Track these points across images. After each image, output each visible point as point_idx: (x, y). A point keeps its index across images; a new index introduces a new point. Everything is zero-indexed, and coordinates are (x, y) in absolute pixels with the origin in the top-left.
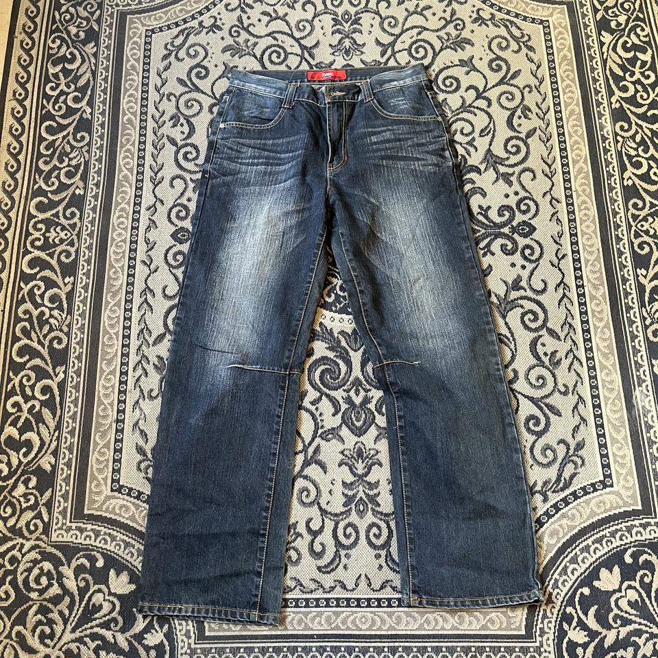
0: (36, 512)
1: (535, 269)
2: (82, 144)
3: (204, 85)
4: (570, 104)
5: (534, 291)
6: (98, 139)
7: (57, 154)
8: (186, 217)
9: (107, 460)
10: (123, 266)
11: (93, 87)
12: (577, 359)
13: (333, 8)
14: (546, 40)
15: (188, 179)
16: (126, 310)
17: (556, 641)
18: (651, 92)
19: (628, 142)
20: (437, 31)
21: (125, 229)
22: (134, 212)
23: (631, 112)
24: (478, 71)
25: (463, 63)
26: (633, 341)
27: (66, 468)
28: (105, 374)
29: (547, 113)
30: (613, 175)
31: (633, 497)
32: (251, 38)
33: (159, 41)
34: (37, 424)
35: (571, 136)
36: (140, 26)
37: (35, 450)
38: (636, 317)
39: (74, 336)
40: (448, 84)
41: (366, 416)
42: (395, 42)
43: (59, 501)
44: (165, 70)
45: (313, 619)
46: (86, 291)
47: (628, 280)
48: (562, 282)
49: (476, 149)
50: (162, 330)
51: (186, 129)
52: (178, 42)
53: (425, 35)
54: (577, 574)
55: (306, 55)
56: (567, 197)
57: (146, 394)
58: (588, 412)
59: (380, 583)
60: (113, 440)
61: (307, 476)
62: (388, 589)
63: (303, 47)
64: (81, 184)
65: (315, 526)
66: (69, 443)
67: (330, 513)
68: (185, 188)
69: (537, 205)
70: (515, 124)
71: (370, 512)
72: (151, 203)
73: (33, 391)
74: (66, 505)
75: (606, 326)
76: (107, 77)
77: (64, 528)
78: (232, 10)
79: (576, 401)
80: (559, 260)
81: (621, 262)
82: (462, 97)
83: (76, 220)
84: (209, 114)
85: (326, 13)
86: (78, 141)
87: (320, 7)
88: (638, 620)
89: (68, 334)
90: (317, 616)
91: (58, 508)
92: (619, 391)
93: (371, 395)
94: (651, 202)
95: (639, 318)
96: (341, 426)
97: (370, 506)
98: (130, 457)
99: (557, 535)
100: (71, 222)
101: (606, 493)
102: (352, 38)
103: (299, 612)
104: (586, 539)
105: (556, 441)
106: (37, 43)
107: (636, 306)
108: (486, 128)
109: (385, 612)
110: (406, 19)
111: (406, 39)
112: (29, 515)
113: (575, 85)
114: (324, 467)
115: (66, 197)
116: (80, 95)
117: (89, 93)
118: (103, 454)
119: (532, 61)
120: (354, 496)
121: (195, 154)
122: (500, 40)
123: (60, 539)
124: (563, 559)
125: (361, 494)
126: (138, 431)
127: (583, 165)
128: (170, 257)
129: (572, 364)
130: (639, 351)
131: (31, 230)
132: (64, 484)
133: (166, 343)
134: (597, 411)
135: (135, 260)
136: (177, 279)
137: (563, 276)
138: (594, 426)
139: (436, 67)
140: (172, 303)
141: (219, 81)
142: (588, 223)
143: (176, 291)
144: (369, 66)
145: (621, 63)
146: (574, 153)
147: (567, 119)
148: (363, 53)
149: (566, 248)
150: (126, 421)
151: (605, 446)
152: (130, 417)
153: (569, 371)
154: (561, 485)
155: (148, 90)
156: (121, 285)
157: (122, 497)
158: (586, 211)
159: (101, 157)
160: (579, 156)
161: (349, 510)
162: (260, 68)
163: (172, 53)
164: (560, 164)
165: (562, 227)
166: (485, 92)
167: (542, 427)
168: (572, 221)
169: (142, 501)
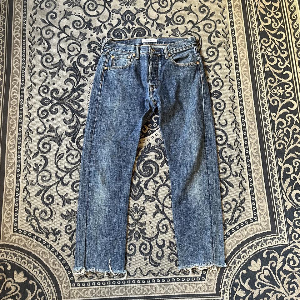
1: (221, 114)
3: (55, 22)
4: (239, 29)
5: (221, 125)
8: (47, 92)
9: (11, 217)
10: (16, 118)
12: (242, 159)
15: (48, 72)
16: (18, 141)
17: (230, 296)
18: (279, 22)
19: (267, 49)
21: (17, 99)
22: (21, 90)
23: (269, 33)
24: (194, 13)
25: (186, 9)
26: (269, 149)
28: (9, 173)
29: (228, 34)
30: (260, 66)
31: (267, 225)
35: (239, 46)
38: (270, 137)
40: (179, 20)
41: (139, 190)
44: (35, 14)
45: (114, 290)
47: (267, 119)
48: (235, 120)
50: (37, 150)
51: (46, 46)
54: (240, 264)
55: (107, 5)
56: (237, 77)
57: (30, 183)
58: (247, 185)
59: (147, 272)
60: (14, 206)
62: (151, 274)
63: (105, 1)
68: (47, 77)
69: (222, 82)
70: (212, 42)
71: (141, 238)
72: (30, 85)
75: (256, 142)
76: (4, 19)
79: (241, 179)
80: (234, 110)
81: (264, 110)
82: (185, 27)
84: (57, 38)
88: (269, 284)
90: (116, 289)
92: (261, 174)
93: (141, 179)
94: (278, 79)
95: (272, 137)
97: (141, 235)
98: (22, 215)
99: (231, 245)
101: (254, 224)
103: (108, 288)
104: (245, 247)
105: (231, 200)
107: (270, 131)
109: (149, 286)
113: (242, 19)
118: (9, 214)
119: (221, 7)
120: (134, 230)
121: (51, 59)
124: (234, 256)
125: (137, 229)
126: (26, 202)
127: (245, 61)
128: (40, 113)
129: (239, 161)
130: (272, 154)
133: (39, 157)
134: (251, 184)
135: (22, 115)
136: (44, 124)
137: (236, 118)
138: (249, 192)
139: (173, 11)
140: (42, 136)
141: (62, 20)
142: (247, 91)
143: (44, 130)
144: (138, 11)
145: (264, 8)
146: (241, 55)
147: (238, 37)
148: (135, 4)
149: (237, 104)
150: (20, 197)
151: (255, 201)
152: (22, 195)
153: (238, 165)
154: (233, 221)
155: (26, 26)
156: (16, 128)
157: (19, 235)
158: (246, 85)
159: (3, 62)
160: (243, 56)
161: (131, 237)
162: (83, 13)
163: (38, 5)
164: (234, 61)
165: (235, 93)
166: (197, 24)
167: (225, 192)
168: (239, 90)
169: (29, 236)
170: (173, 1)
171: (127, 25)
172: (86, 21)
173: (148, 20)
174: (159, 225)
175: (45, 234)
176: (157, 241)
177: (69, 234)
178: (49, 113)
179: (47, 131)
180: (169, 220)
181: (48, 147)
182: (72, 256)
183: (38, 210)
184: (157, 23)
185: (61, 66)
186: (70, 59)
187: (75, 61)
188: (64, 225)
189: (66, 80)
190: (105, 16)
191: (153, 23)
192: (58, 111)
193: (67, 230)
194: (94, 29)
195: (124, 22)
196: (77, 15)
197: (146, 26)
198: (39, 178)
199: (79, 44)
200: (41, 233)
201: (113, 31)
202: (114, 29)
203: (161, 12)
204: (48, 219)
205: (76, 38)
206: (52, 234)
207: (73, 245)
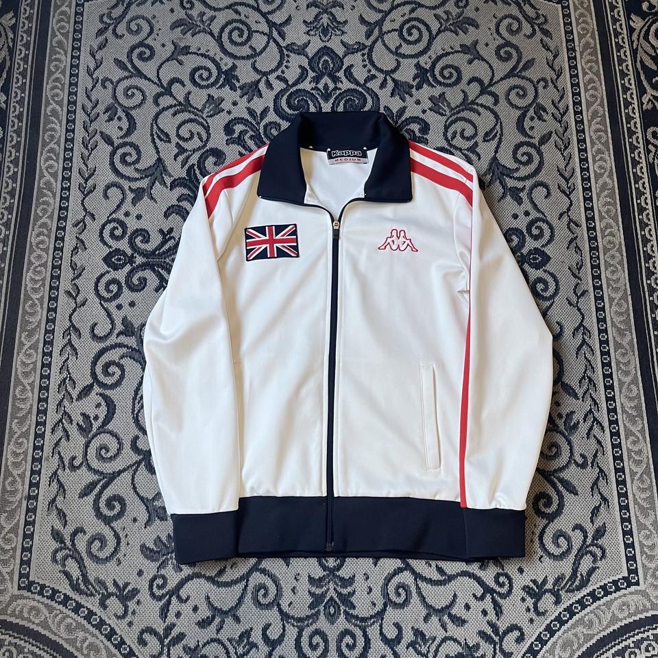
1: (548, 308)
3: (149, 68)
4: (593, 103)
6: (14, 135)
8: (122, 237)
9: (14, 549)
10: (42, 297)
11: (10, 68)
12: (598, 422)
14: (565, 24)
15: (126, 188)
16: (44, 354)
20: (434, 8)
21: (46, 250)
22: (58, 228)
24: (483, 60)
25: (465, 49)
28: (16, 435)
29: (565, 113)
30: (644, 194)
32: (207, 11)
33: (93, 12)
35: (593, 144)
40: (446, 73)
42: (383, 20)
44: (100, 48)
48: (581, 325)
49: (479, 156)
50: (89, 381)
51: (125, 124)
52: (117, 12)
53: (420, 13)
55: (275, 34)
56: (587, 219)
57: (66, 463)
58: (612, 491)
60: (22, 522)
61: (265, 569)
63: (271, 24)
65: (274, 634)
67: (293, 617)
68: (123, 200)
69: (551, 228)
70: (527, 130)
71: (342, 616)
72: (80, 217)
75: (634, 382)
76: (27, 56)
79: (596, 476)
80: (578, 298)
81: (653, 301)
82: (463, 91)
84: (153, 106)
92: (648, 464)
97: (342, 608)
98: (44, 544)
99: (571, 646)
101: (631, 593)
102: (332, 14)
104: (607, 651)
105: (571, 527)
108: (492, 130)
111: (398, 17)
113: (600, 80)
114: (286, 559)
117: (4, 76)
118: (9, 541)
119: (548, 49)
120: (323, 595)
121: (135, 157)
122: (509, 20)
125: (332, 593)
126: (55, 512)
127: (608, 180)
128: (101, 287)
129: (591, 428)
133: (94, 397)
134: (622, 489)
135: (58, 290)
136: (109, 315)
137: (583, 318)
138: (617, 508)
139: (432, 53)
140: (102, 345)
141: (167, 64)
142: (613, 252)
143: (108, 330)
144: (350, 50)
145: (654, 54)
146: (597, 164)
147: (590, 122)
148: (343, 33)
149: (587, 283)
150: (40, 498)
151: (630, 533)
152: (46, 491)
153: (588, 438)
154: (577, 583)
155: (78, 74)
156: (40, 322)
157: (32, 596)
158: (611, 238)
159: (17, 158)
160: (603, 168)
161: (316, 612)
162: (218, 50)
163: (109, 26)
164: (580, 178)
165: (581, 256)
166: (492, 86)
167: (554, 507)
168: (594, 249)
169: (56, 602)
170: (434, 30)
171: (323, 81)
172: (224, 68)
173: (373, 72)
174: (387, 585)
175: (97, 597)
176: (381, 626)
177: (160, 598)
178: (125, 289)
179: (116, 332)
180: (413, 572)
181: (118, 372)
183: (85, 533)
184: (393, 80)
185: (157, 174)
186: (180, 158)
187: (194, 165)
188: (148, 576)
189: (168, 209)
190: (268, 61)
191: (385, 80)
192: (146, 285)
193: (155, 589)
194: (242, 88)
195: (314, 74)
196: (202, 55)
197: (368, 85)
198: (92, 451)
199: (205, 122)
200: (87, 595)
201: (288, 94)
202: (289, 90)
203: (404, 54)
204: (107, 557)
205: (197, 110)
206: (117, 597)
207: (169, 629)
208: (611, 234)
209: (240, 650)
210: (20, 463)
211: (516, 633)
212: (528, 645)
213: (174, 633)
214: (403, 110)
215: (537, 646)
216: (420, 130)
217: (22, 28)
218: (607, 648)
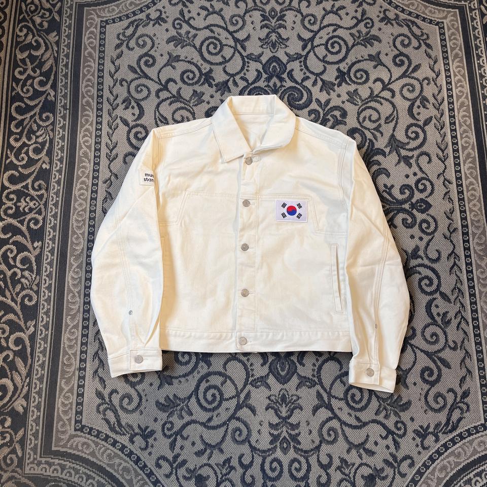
0: (11, 448)
1: (430, 240)
2: (47, 123)
3: (152, 72)
4: (462, 96)
5: (430, 259)
6: (61, 119)
7: (25, 133)
9: (71, 404)
10: (84, 232)
11: (56, 72)
12: (465, 319)
13: (262, 6)
14: (441, 40)
16: (87, 272)
20: (350, 28)
21: (85, 200)
22: (93, 184)
24: (384, 66)
25: (371, 58)
27: (35, 410)
28: (70, 327)
29: (442, 103)
32: (191, 30)
33: (113, 31)
34: (11, 371)
35: (461, 126)
36: (96, 18)
37: (10, 394)
39: (42, 294)
41: (289, 367)
42: (314, 37)
43: (30, 439)
44: (119, 56)
46: (52, 254)
48: (453, 252)
49: (382, 134)
51: (137, 112)
52: (129, 32)
53: (340, 32)
55: (239, 47)
56: (457, 179)
58: (474, 365)
60: (76, 386)
61: (239, 418)
63: (236, 40)
64: (47, 159)
65: (246, 461)
66: (38, 388)
67: (259, 450)
69: (432, 184)
70: (415, 115)
71: (292, 450)
72: (108, 176)
73: (7, 342)
74: (36, 442)
76: (67, 63)
77: (36, 462)
78: (175, 4)
79: (463, 355)
80: (451, 234)
82: (370, 88)
83: (43, 191)
84: (155, 98)
85: (256, 9)
86: (43, 121)
87: (251, 4)
89: (37, 293)
91: (30, 445)
96: (268, 375)
97: (292, 444)
98: (91, 400)
99: (445, 470)
100: (39, 193)
101: (486, 435)
102: (278, 33)
104: (469, 473)
105: (446, 389)
106: (6, 31)
108: (390, 116)
110: (323, 18)
111: (324, 35)
112: (6, 450)
113: (465, 80)
114: (253, 410)
115: (34, 171)
116: (45, 79)
117: (52, 77)
118: (68, 398)
119: (430, 57)
120: (279, 435)
121: (144, 134)
122: (402, 38)
123: (32, 472)
125: (284, 434)
126: (97, 379)
127: (471, 151)
129: (460, 323)
131: (4, 200)
132: (34, 424)
134: (481, 364)
135: (94, 228)
137: (454, 247)
138: (478, 378)
139: (349, 61)
141: (164, 69)
142: (475, 202)
144: (292, 58)
146: (463, 140)
147: (459, 110)
148: (286, 46)
149: (457, 223)
150: (87, 369)
152: (90, 367)
153: (457, 329)
154: (450, 428)
155: (103, 76)
156: (83, 250)
157: (84, 435)
158: (473, 192)
159: (64, 135)
160: (468, 143)
161: (274, 447)
162: (199, 58)
163: (123, 43)
164: (451, 150)
165: (453, 205)
166: (390, 84)
167: (434, 377)
168: (461, 200)
169: (100, 439)
170: (350, 44)
171: (272, 81)
172: (204, 71)
173: (308, 74)
174: (322, 429)
175: (128, 436)
176: (318, 456)
177: (169, 437)
182: (173, 477)
183: (118, 393)
184: (322, 80)
188: (161, 422)
190: (235, 65)
191: (316, 80)
193: (166, 431)
194: (216, 85)
195: (266, 76)
196: (189, 62)
197: (304, 84)
199: (191, 110)
200: (121, 434)
201: (248, 90)
202: (249, 87)
203: (329, 62)
204: (133, 409)
205: (186, 101)
206: (141, 436)
207: (176, 457)
208: (473, 189)
209: (224, 471)
210: (73, 346)
211: (409, 461)
212: (416, 469)
213: (180, 460)
214: (328, 102)
215: (423, 469)
216: (341, 116)
217: (64, 43)
218: (470, 471)
